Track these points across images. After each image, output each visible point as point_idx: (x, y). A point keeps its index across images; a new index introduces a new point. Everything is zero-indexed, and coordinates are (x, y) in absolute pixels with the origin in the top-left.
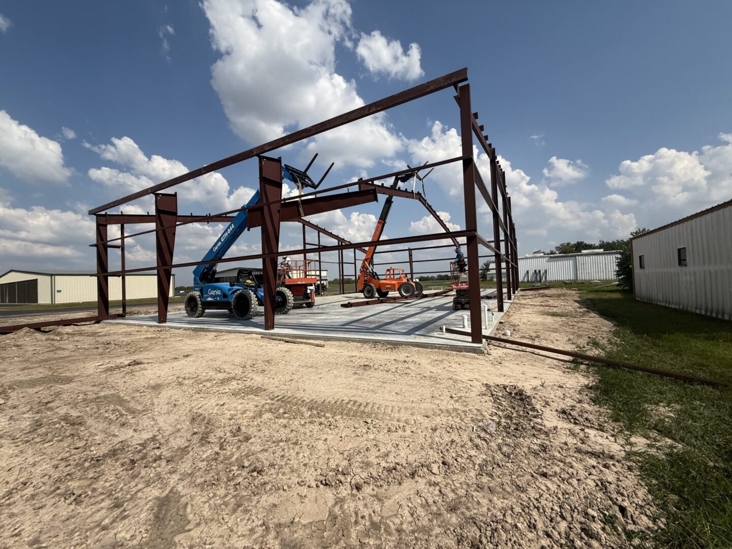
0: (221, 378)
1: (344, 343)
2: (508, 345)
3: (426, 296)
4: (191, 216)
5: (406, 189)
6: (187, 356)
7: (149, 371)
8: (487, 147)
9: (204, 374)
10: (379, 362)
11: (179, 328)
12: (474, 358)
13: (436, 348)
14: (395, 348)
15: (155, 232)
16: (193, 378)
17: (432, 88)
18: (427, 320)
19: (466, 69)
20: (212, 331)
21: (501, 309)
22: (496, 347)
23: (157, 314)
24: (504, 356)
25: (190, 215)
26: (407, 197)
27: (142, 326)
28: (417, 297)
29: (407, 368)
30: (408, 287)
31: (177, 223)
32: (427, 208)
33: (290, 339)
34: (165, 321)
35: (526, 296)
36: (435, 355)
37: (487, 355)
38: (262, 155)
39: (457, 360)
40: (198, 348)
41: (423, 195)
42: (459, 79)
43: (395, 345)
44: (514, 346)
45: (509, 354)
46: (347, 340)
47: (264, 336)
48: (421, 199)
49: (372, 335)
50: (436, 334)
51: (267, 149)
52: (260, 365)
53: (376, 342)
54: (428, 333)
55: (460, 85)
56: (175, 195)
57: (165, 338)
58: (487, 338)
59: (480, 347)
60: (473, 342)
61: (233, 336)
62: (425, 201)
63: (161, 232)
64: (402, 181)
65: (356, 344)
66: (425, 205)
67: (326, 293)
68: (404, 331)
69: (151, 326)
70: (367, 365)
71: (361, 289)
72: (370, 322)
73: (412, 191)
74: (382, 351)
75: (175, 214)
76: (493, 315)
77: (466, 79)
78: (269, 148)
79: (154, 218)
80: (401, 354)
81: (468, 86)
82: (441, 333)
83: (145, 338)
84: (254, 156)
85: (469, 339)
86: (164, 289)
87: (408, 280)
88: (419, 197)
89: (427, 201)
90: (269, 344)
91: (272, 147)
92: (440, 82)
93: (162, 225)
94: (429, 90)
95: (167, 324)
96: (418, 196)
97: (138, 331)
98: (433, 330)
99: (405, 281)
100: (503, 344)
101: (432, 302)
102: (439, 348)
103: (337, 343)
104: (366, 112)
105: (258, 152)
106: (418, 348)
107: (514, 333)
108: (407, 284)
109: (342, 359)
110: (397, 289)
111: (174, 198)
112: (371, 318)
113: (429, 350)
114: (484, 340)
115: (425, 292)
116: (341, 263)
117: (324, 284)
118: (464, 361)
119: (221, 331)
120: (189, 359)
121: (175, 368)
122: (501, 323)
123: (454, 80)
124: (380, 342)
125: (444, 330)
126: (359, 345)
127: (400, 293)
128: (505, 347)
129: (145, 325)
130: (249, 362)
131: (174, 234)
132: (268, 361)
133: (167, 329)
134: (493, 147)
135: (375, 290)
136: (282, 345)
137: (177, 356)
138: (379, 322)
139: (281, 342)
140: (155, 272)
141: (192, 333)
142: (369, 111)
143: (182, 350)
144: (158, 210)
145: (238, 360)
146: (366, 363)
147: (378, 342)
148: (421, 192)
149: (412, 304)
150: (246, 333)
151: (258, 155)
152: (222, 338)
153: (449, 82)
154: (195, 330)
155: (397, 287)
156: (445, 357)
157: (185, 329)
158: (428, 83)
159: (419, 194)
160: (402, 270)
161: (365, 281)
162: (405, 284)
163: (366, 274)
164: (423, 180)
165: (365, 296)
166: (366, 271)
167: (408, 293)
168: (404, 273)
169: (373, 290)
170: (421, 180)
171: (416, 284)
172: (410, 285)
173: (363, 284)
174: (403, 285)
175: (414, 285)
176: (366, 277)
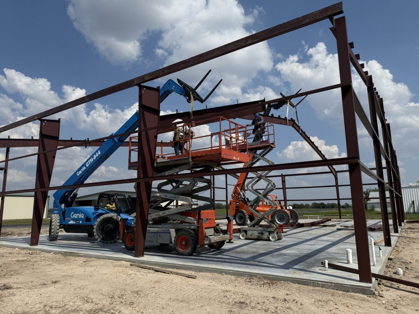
0: (88, 309)
1: (217, 275)
2: (402, 286)
3: (302, 225)
4: (71, 141)
5: (279, 116)
6: (56, 282)
7: (17, 297)
8: (364, 75)
9: (71, 303)
10: (256, 299)
11: (49, 252)
12: (363, 300)
13: (319, 285)
14: (273, 284)
15: (37, 156)
16: (60, 307)
17: (308, 21)
18: (306, 252)
19: (341, 3)
20: (82, 256)
21: (388, 243)
22: (388, 288)
23: (30, 236)
24: (400, 299)
25: (70, 139)
26: (281, 124)
27: (14, 247)
28: (292, 226)
29: (288, 308)
30: (283, 215)
31: (58, 147)
32: (300, 134)
33: (159, 268)
34: (36, 244)
35: (414, 229)
36: (319, 294)
37: (379, 298)
38: (142, 84)
39: (344, 301)
40: (67, 274)
41: (296, 122)
42: (334, 12)
43: (273, 280)
44: (409, 288)
45: (404, 297)
46: (221, 272)
47: (133, 264)
48: (295, 125)
49: (247, 268)
50: (317, 269)
51: (147, 79)
52: (129, 297)
53: (251, 276)
54: (308, 268)
55: (336, 17)
56: (59, 121)
57: (36, 262)
58: (377, 276)
59: (370, 287)
60: (361, 280)
61: (102, 262)
62: (299, 127)
63: (42, 156)
64: (275, 109)
65: (230, 276)
66: (298, 132)
68: (281, 264)
69: (23, 249)
70: (243, 303)
71: (233, 215)
72: (243, 252)
73: (286, 117)
74: (259, 286)
75: (57, 138)
76: (380, 249)
77: (342, 12)
78: (150, 78)
79: (38, 141)
80: (280, 292)
81: (344, 18)
82: (324, 268)
83: (16, 261)
84: (135, 85)
85: (357, 277)
86: (39, 211)
88: (293, 123)
89: (301, 128)
90: (138, 273)
91: (152, 77)
92: (316, 15)
93: (44, 149)
94: (304, 22)
95: (39, 247)
96: (291, 122)
97: (10, 253)
98: (313, 265)
100: (396, 285)
101: (309, 232)
102: (323, 286)
103: (209, 275)
104: (243, 44)
105: (139, 82)
106: (298, 285)
107: (407, 271)
109: (216, 294)
111: (58, 123)
112: (245, 247)
113: (312, 288)
114: (374, 279)
115: (301, 221)
116: (213, 188)
118: (353, 303)
119: (90, 256)
120: (57, 285)
121: (43, 295)
122: (390, 259)
123: (329, 13)
124: (256, 276)
125: (327, 266)
126: (233, 277)
128: (398, 289)
129: (17, 247)
130: (118, 293)
131: (54, 157)
132: (137, 292)
133: (38, 252)
134: (369, 75)
135: (247, 217)
136: (152, 275)
137: (45, 282)
138: (254, 252)
139: (151, 271)
140: (33, 193)
141: (61, 257)
142: (245, 43)
143: (51, 275)
144: (42, 135)
145: (106, 289)
146: (242, 300)
147: (253, 276)
149: (288, 233)
150: (116, 260)
151: (138, 85)
152: (92, 263)
153: (325, 15)
154: (65, 254)
156: (330, 297)
157: (56, 253)
158: (303, 16)
159: (292, 120)
160: (275, 197)
161: (236, 207)
162: (279, 212)
163: (238, 199)
164: (296, 107)
165: (236, 223)
166: (238, 197)
167: (283, 222)
168: (277, 200)
169: (245, 217)
170: (295, 107)
171: (290, 211)
172: (284, 212)
173: (235, 210)
174: (277, 213)
175: (288, 213)
176: (238, 203)
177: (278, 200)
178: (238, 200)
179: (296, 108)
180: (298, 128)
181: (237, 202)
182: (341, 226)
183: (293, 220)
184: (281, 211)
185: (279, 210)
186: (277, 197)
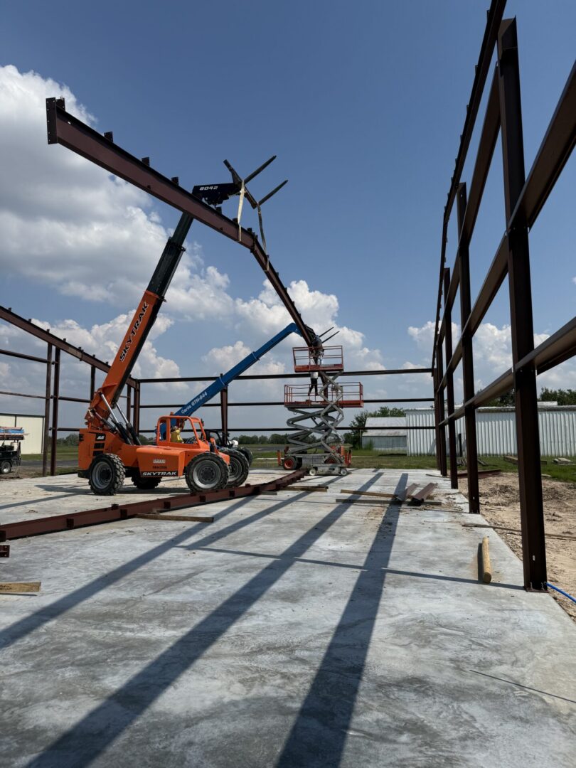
3: (256, 491)
30: (212, 466)
41: (260, 240)
48: (256, 248)
62: (266, 257)
66: (264, 268)
67: (15, 469)
71: (86, 467)
73: (234, 221)
87: (212, 448)
88: (253, 243)
89: (270, 259)
96: (248, 238)
99: (204, 447)
108: (210, 457)
110: (181, 471)
115: (253, 479)
116: (53, 398)
117: (11, 448)
127: (189, 481)
135: (122, 470)
148: (256, 231)
155: (181, 466)
159: (249, 232)
160: (200, 421)
161: (97, 446)
162: (203, 458)
163: (102, 426)
164: (261, 206)
165: (92, 488)
166: (102, 420)
167: (210, 483)
168: (204, 428)
169: (116, 473)
170: (257, 208)
171: (230, 456)
172: (216, 460)
173: (92, 453)
174: (198, 460)
175: (225, 461)
176: (101, 435)
177: (206, 430)
178: (104, 430)
179: (259, 210)
180: (263, 259)
181: (98, 435)
182: (343, 491)
183: (236, 477)
184: (209, 457)
185: (205, 454)
186: (202, 422)
